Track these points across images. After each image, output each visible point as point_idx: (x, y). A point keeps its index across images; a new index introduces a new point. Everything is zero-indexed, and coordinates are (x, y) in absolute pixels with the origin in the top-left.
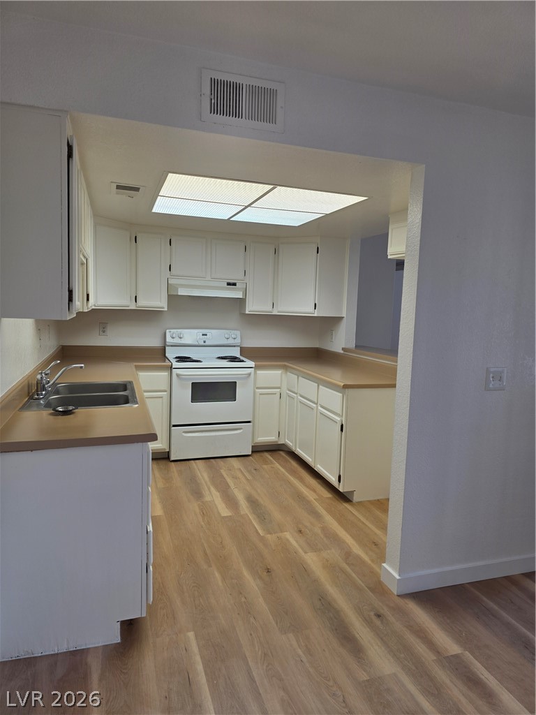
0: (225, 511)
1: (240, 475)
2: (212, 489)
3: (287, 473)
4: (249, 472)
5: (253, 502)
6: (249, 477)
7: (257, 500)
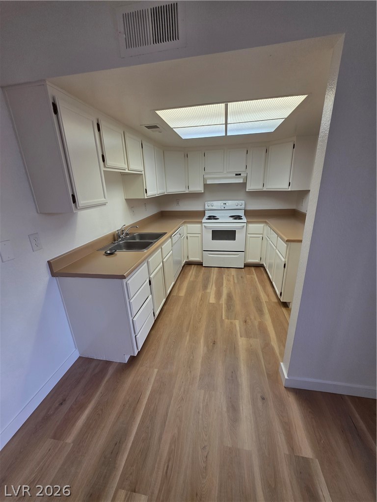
0: (212, 300)
1: (232, 279)
2: (214, 285)
3: (258, 282)
4: (238, 278)
5: (230, 297)
6: (236, 281)
7: (232, 296)
